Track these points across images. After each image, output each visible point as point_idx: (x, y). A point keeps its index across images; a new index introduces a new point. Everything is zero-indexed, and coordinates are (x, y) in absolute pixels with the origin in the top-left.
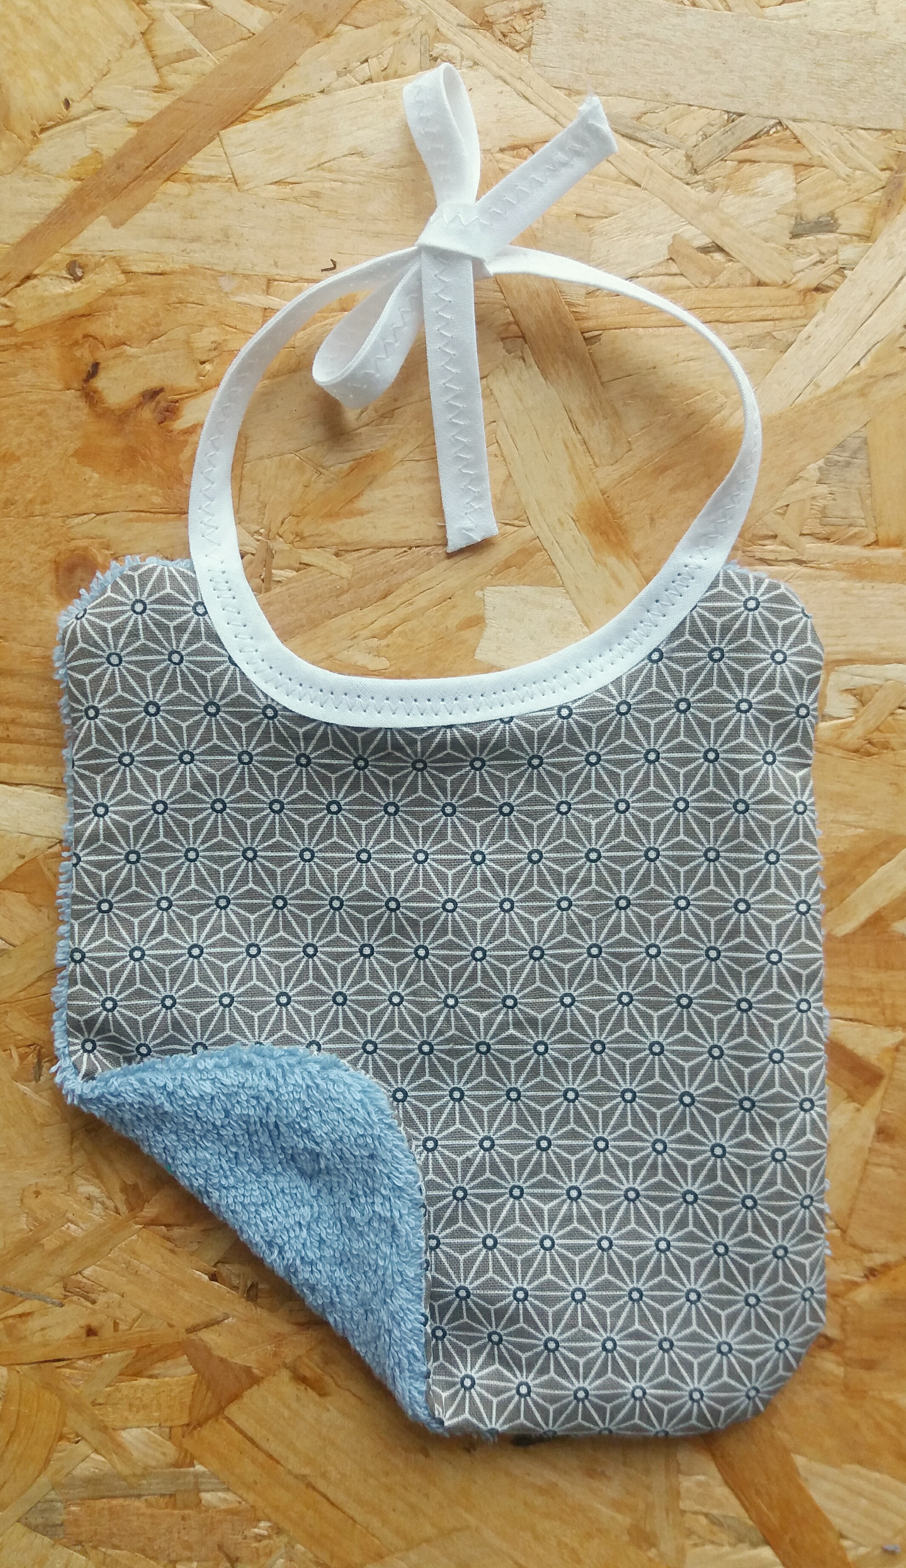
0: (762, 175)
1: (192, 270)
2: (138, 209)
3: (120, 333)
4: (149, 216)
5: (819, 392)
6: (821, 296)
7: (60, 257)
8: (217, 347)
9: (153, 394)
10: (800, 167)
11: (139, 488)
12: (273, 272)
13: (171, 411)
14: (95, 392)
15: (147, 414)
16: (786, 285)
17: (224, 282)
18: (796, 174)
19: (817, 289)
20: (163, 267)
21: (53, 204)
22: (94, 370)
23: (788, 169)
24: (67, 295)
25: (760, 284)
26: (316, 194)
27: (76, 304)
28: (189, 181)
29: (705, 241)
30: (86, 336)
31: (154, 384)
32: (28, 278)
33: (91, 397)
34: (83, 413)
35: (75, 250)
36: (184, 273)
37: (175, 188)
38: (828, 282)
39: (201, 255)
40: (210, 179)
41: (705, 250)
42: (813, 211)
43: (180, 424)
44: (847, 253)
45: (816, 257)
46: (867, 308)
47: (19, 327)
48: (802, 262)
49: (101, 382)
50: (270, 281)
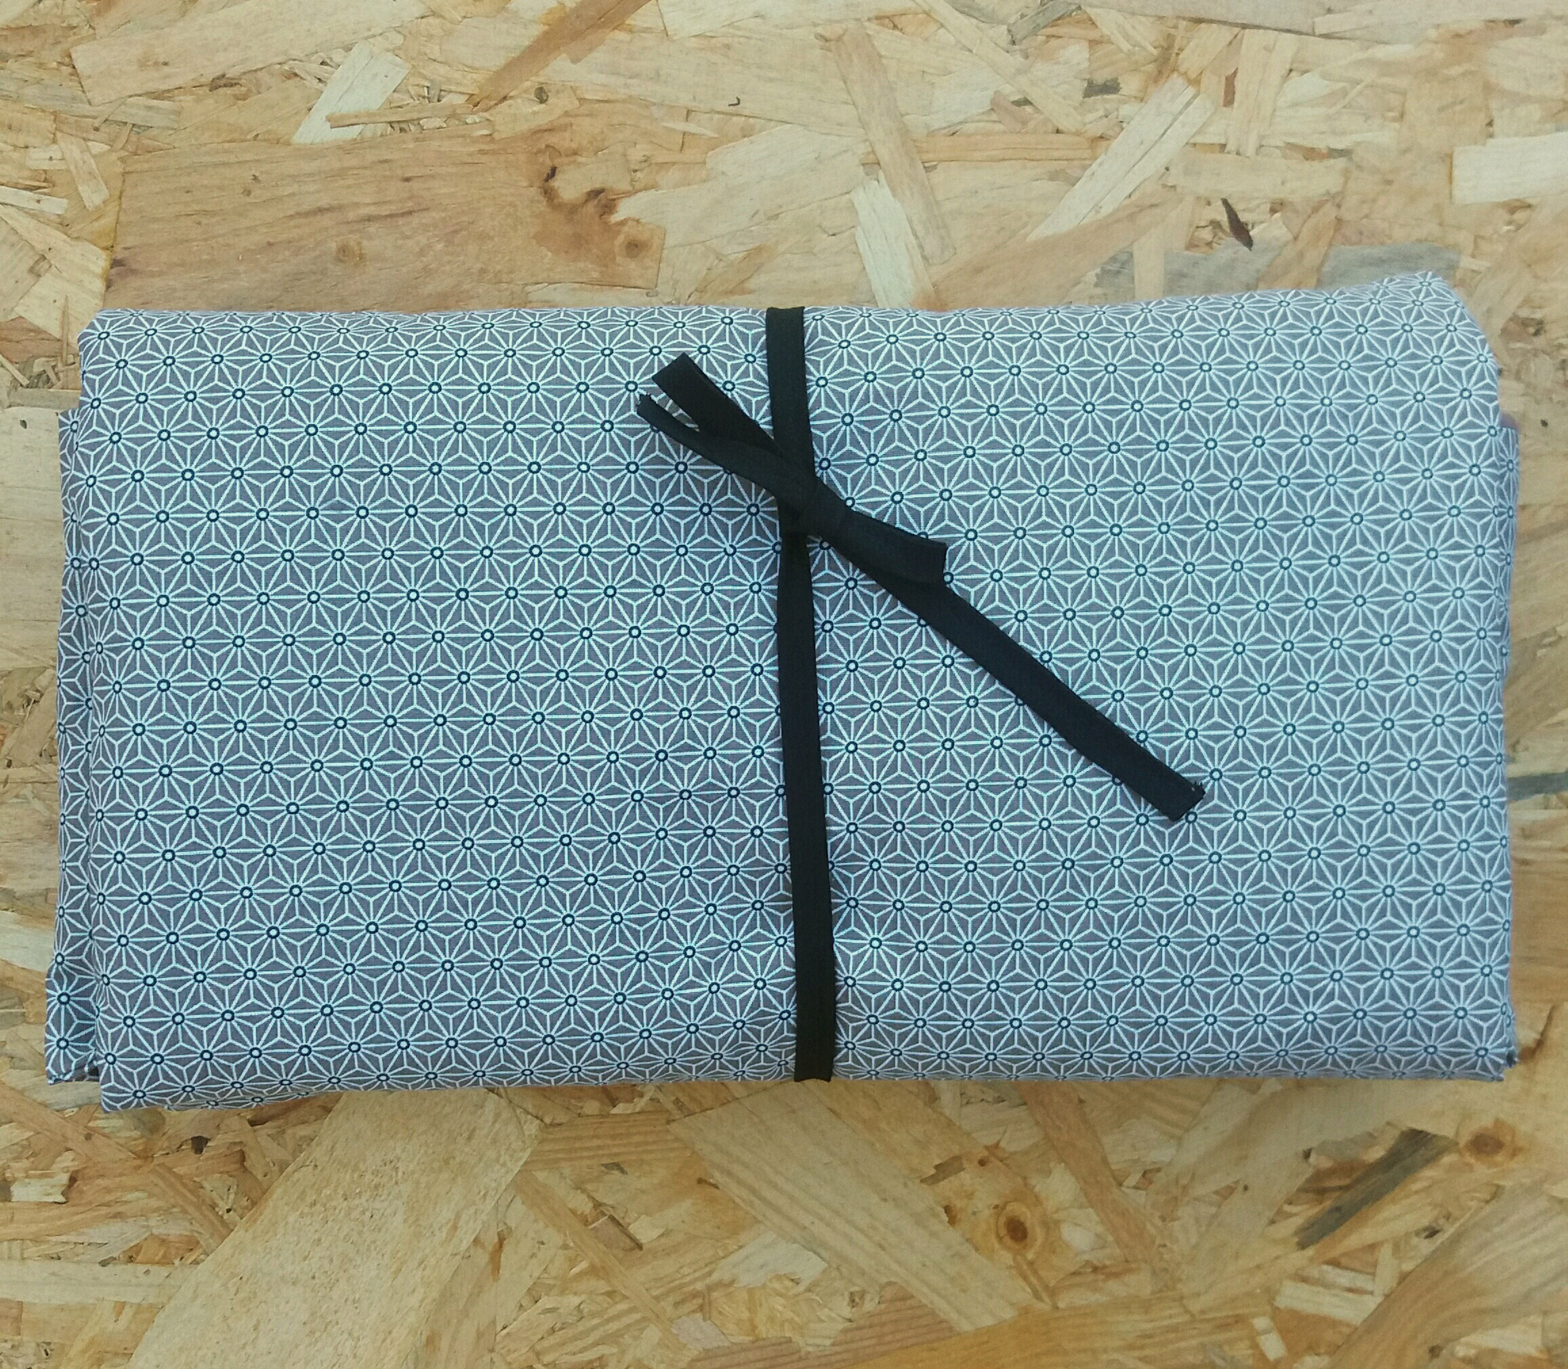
0: (1064, 47)
1: (629, 99)
2: (591, 50)
3: (574, 145)
4: (599, 56)
5: (1099, 216)
6: (1104, 143)
7: (531, 83)
8: (647, 160)
9: (596, 193)
10: (1093, 43)
11: (582, 265)
12: (691, 105)
13: (609, 207)
14: (552, 189)
15: (591, 208)
16: (1078, 134)
17: (655, 111)
18: (1091, 47)
19: (1101, 137)
20: (609, 96)
21: (527, 43)
22: (553, 172)
23: (1085, 44)
24: (535, 113)
25: (1058, 131)
26: (728, 47)
27: (543, 121)
28: (631, 31)
29: (1017, 97)
30: (548, 146)
31: (598, 186)
32: (505, 98)
33: (549, 194)
34: (542, 206)
35: (541, 79)
36: (624, 101)
37: (621, 35)
38: (1111, 133)
39: (638, 89)
40: (647, 30)
41: (1018, 103)
42: (1100, 78)
43: (616, 218)
44: (1125, 110)
45: (1101, 113)
46: (1139, 154)
47: (496, 135)
48: (1090, 117)
49: (556, 183)
50: (689, 112)
